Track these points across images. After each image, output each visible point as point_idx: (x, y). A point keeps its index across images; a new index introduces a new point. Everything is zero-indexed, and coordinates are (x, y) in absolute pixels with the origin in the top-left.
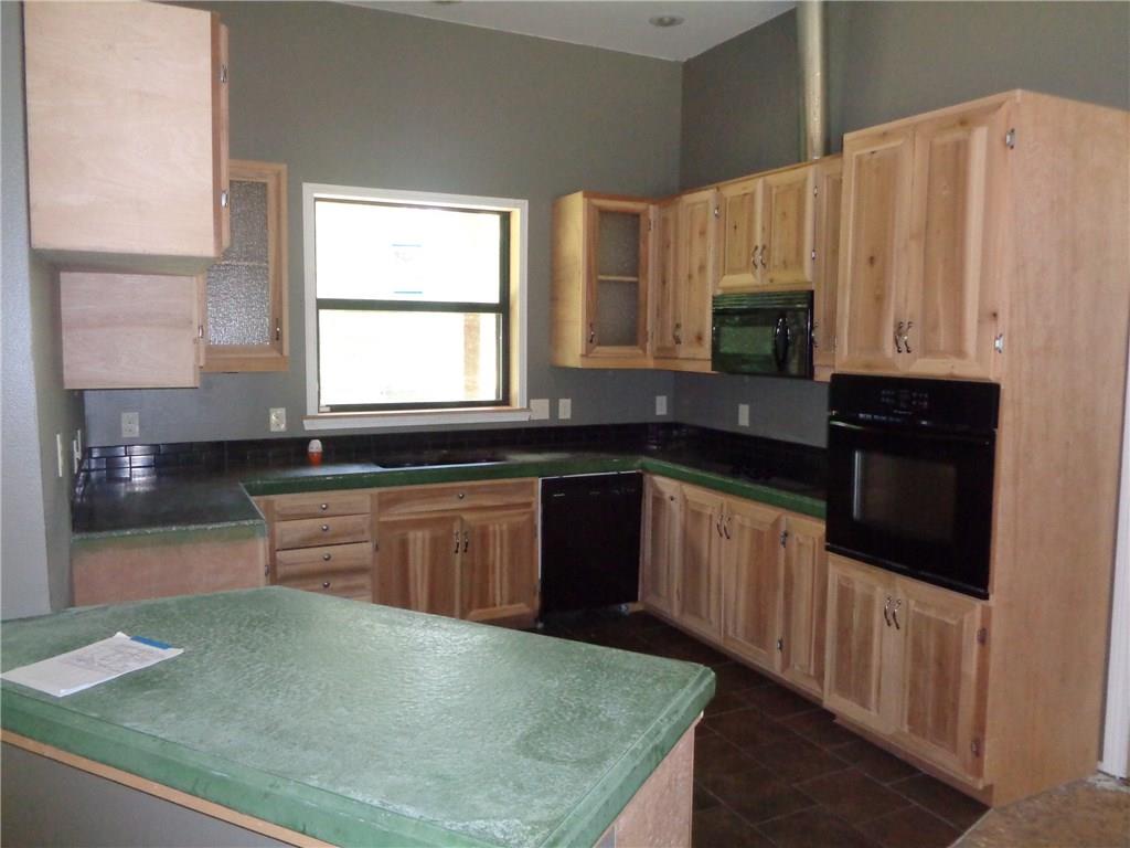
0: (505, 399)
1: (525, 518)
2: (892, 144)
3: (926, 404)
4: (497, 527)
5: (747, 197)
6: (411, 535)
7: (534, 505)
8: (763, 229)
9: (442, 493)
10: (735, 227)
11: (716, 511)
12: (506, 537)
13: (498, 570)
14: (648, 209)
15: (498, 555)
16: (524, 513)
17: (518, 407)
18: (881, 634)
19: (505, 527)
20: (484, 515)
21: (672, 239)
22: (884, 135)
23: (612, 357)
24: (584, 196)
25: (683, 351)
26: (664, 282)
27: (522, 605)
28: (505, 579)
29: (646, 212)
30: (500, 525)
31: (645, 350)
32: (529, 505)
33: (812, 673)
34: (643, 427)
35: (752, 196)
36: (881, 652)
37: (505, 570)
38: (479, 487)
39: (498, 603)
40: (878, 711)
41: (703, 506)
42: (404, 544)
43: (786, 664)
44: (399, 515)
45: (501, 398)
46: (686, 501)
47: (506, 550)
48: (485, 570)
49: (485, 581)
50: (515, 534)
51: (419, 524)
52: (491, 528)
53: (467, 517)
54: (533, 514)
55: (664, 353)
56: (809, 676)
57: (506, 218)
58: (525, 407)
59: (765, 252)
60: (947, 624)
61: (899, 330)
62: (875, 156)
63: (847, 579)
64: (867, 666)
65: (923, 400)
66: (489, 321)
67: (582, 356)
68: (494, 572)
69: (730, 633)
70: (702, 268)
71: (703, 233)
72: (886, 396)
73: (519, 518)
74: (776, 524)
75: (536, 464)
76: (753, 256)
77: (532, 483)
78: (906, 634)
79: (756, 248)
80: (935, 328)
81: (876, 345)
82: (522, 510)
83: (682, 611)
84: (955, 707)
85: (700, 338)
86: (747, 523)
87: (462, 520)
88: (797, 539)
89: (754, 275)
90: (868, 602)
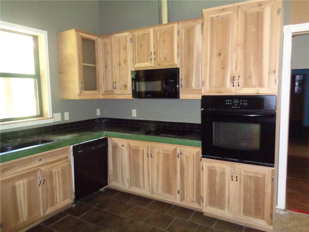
0: (41, 115)
1: (67, 163)
2: (228, 13)
3: (246, 104)
4: (56, 170)
5: (146, 35)
6: (17, 183)
7: (69, 158)
8: (154, 47)
9: (31, 160)
10: (141, 46)
11: (145, 148)
12: (60, 173)
13: (58, 188)
14: (97, 39)
15: (57, 181)
16: (66, 161)
17: (49, 117)
18: (229, 184)
19: (59, 169)
20: (50, 166)
21: (109, 51)
22: (223, 10)
23: (89, 95)
24: (76, 31)
25: (117, 91)
26: (106, 67)
27: (68, 199)
28: (61, 191)
29: (97, 40)
30: (57, 169)
31: (99, 92)
32: (67, 158)
33: (195, 200)
34: (93, 120)
35: (149, 35)
36: (229, 190)
37: (61, 188)
38: (47, 154)
39: (58, 202)
40: (229, 210)
41: (139, 147)
42: (14, 188)
43: (182, 199)
44: (10, 175)
45: (39, 114)
46: (130, 146)
47: (60, 179)
48: (53, 189)
49: (53, 194)
50: (63, 171)
51: (21, 177)
52: (54, 171)
53: (43, 168)
54: (70, 161)
55: (107, 92)
56: (193, 202)
57: (36, 38)
58: (52, 117)
59: (155, 54)
60: (259, 177)
61: (233, 79)
62: (219, 17)
63: (213, 167)
64: (223, 195)
65: (245, 102)
66: (31, 82)
67: (79, 95)
68: (56, 190)
69: (155, 191)
70: (125, 61)
71: (125, 48)
72: (228, 102)
73: (64, 164)
74: (175, 150)
75: (69, 140)
76: (151, 56)
77: (68, 149)
78: (240, 183)
79: (151, 53)
80: (250, 77)
81: (223, 84)
82: (65, 161)
83: (131, 186)
84: (263, 204)
85: (125, 86)
86: (161, 151)
87: (41, 170)
88: (186, 155)
89: (151, 63)
90: (223, 174)
